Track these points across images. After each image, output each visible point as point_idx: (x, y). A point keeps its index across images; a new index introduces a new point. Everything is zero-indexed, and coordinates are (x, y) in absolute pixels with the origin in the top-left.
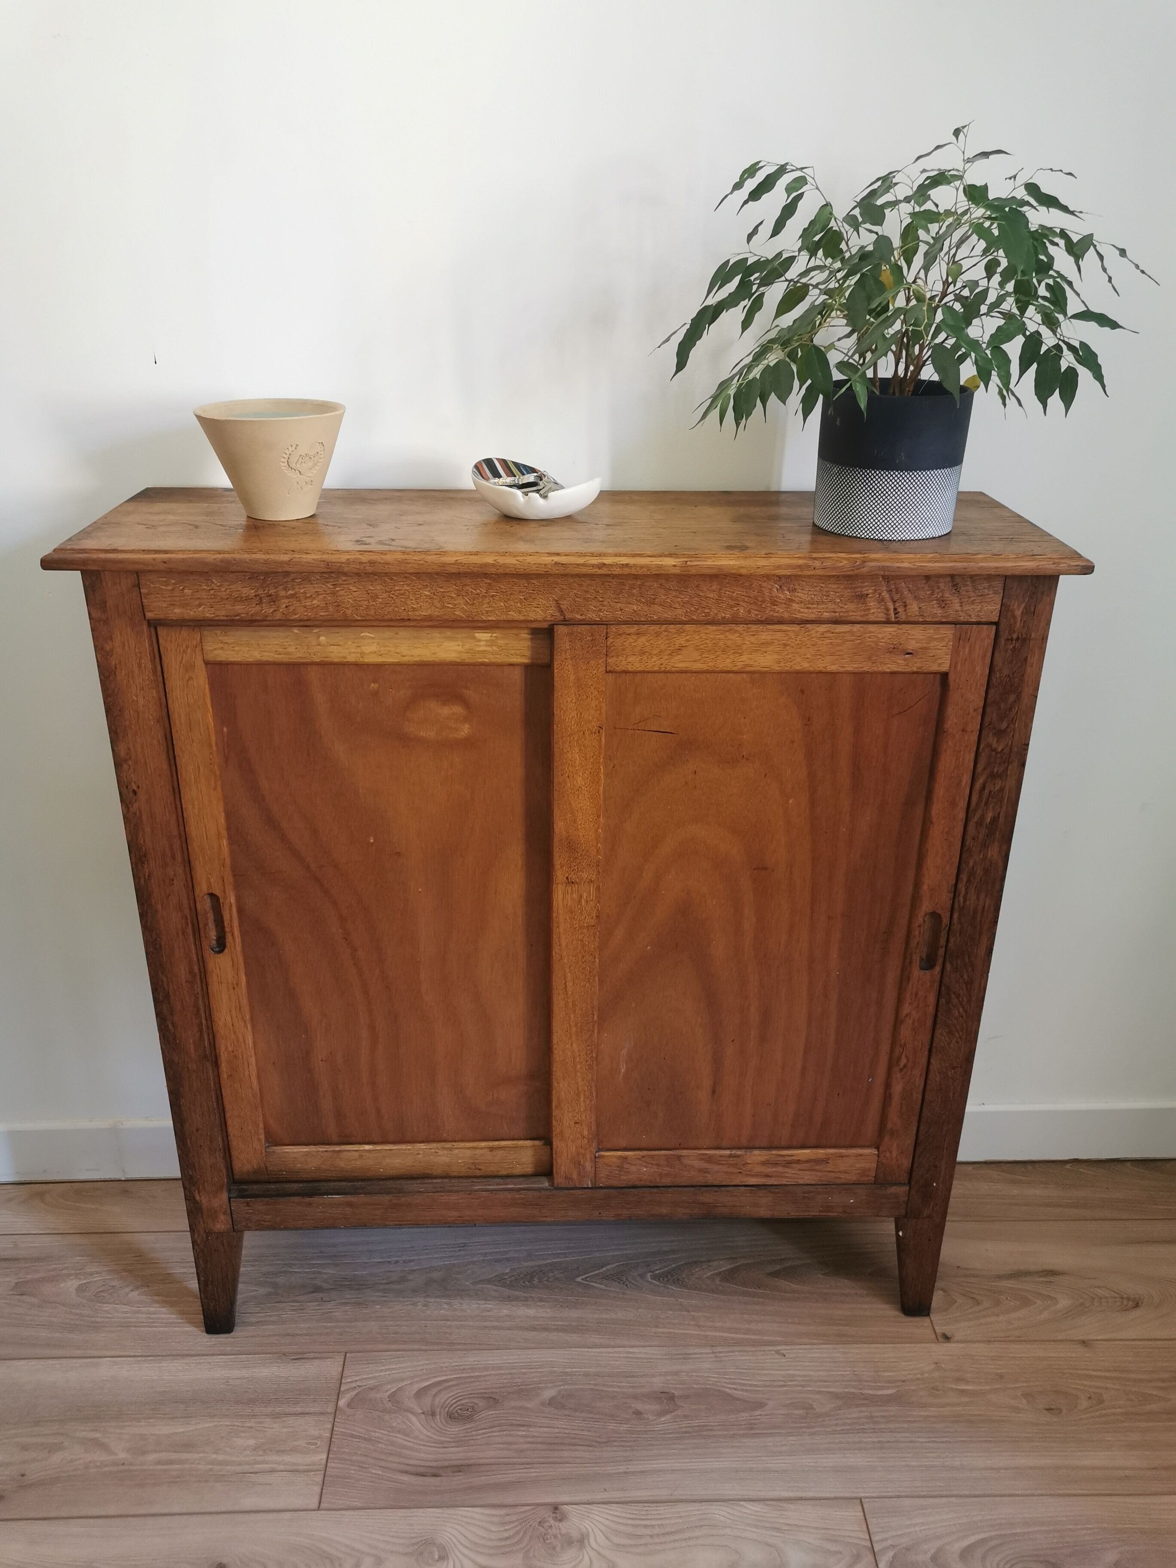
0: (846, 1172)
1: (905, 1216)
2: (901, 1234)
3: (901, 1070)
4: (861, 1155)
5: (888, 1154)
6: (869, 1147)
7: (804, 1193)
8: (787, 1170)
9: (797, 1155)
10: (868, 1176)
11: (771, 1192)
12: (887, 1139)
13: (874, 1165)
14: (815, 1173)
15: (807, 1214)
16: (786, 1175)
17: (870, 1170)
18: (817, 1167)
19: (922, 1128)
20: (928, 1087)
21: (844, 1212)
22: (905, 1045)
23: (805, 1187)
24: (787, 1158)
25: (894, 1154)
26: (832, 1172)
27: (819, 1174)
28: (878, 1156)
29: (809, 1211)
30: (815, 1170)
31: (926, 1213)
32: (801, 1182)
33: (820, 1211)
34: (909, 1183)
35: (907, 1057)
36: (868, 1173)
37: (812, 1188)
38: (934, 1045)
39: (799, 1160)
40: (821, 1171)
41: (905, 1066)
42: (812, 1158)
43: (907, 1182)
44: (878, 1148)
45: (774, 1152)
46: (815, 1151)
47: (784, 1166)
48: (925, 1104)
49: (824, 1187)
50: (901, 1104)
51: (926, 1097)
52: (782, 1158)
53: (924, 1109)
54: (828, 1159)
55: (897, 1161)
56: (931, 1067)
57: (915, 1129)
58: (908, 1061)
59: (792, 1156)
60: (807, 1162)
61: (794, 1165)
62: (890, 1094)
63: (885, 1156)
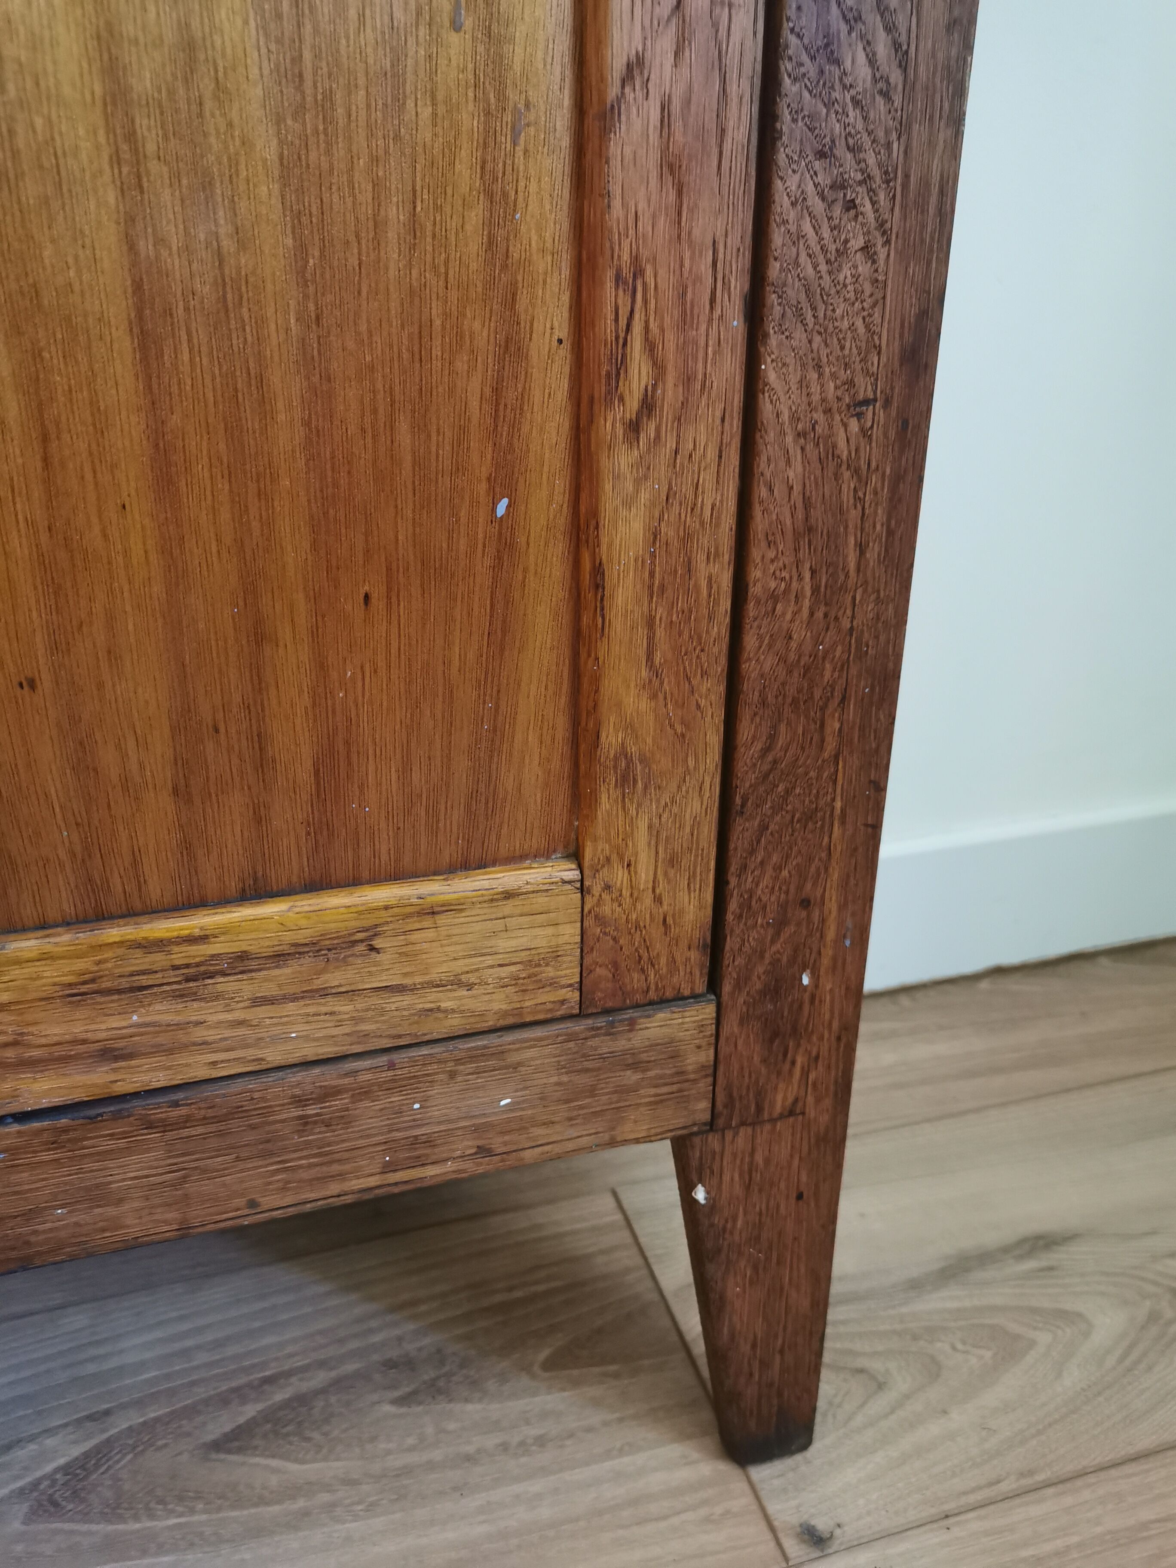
0: (457, 982)
1: (711, 1125)
2: (700, 1194)
3: (634, 428)
4: (508, 895)
5: (620, 876)
6: (543, 854)
7: (300, 1101)
8: (194, 1011)
9: (225, 930)
10: (553, 984)
11: (150, 1126)
12: (606, 801)
13: (570, 933)
14: (332, 1004)
15: (334, 1188)
16: (199, 1034)
17: (555, 955)
18: (334, 978)
19: (745, 731)
20: (759, 523)
21: (483, 1151)
22: (638, 272)
23: (300, 1076)
24: (181, 955)
25: (644, 875)
26: (400, 989)
27: (345, 1008)
28: (582, 890)
29: (341, 1176)
30: (324, 993)
31: (780, 1100)
32: (274, 1056)
33: (388, 1168)
34: (714, 984)
35: (650, 347)
36: (550, 972)
37: (329, 1076)
38: (774, 270)
39: (243, 956)
40: (351, 993)
41: (648, 405)
42: (301, 937)
43: (701, 986)
44: (576, 856)
45: (114, 933)
46: (306, 903)
47: (181, 996)
48: (751, 609)
49: (383, 1060)
50: (650, 623)
51: (755, 574)
52: (158, 959)
53: (750, 641)
54: (374, 931)
55: (658, 900)
56: (766, 408)
57: (714, 740)
58: (659, 368)
59: (203, 939)
60: (279, 958)
61: (224, 984)
62: (598, 570)
63: (607, 887)
